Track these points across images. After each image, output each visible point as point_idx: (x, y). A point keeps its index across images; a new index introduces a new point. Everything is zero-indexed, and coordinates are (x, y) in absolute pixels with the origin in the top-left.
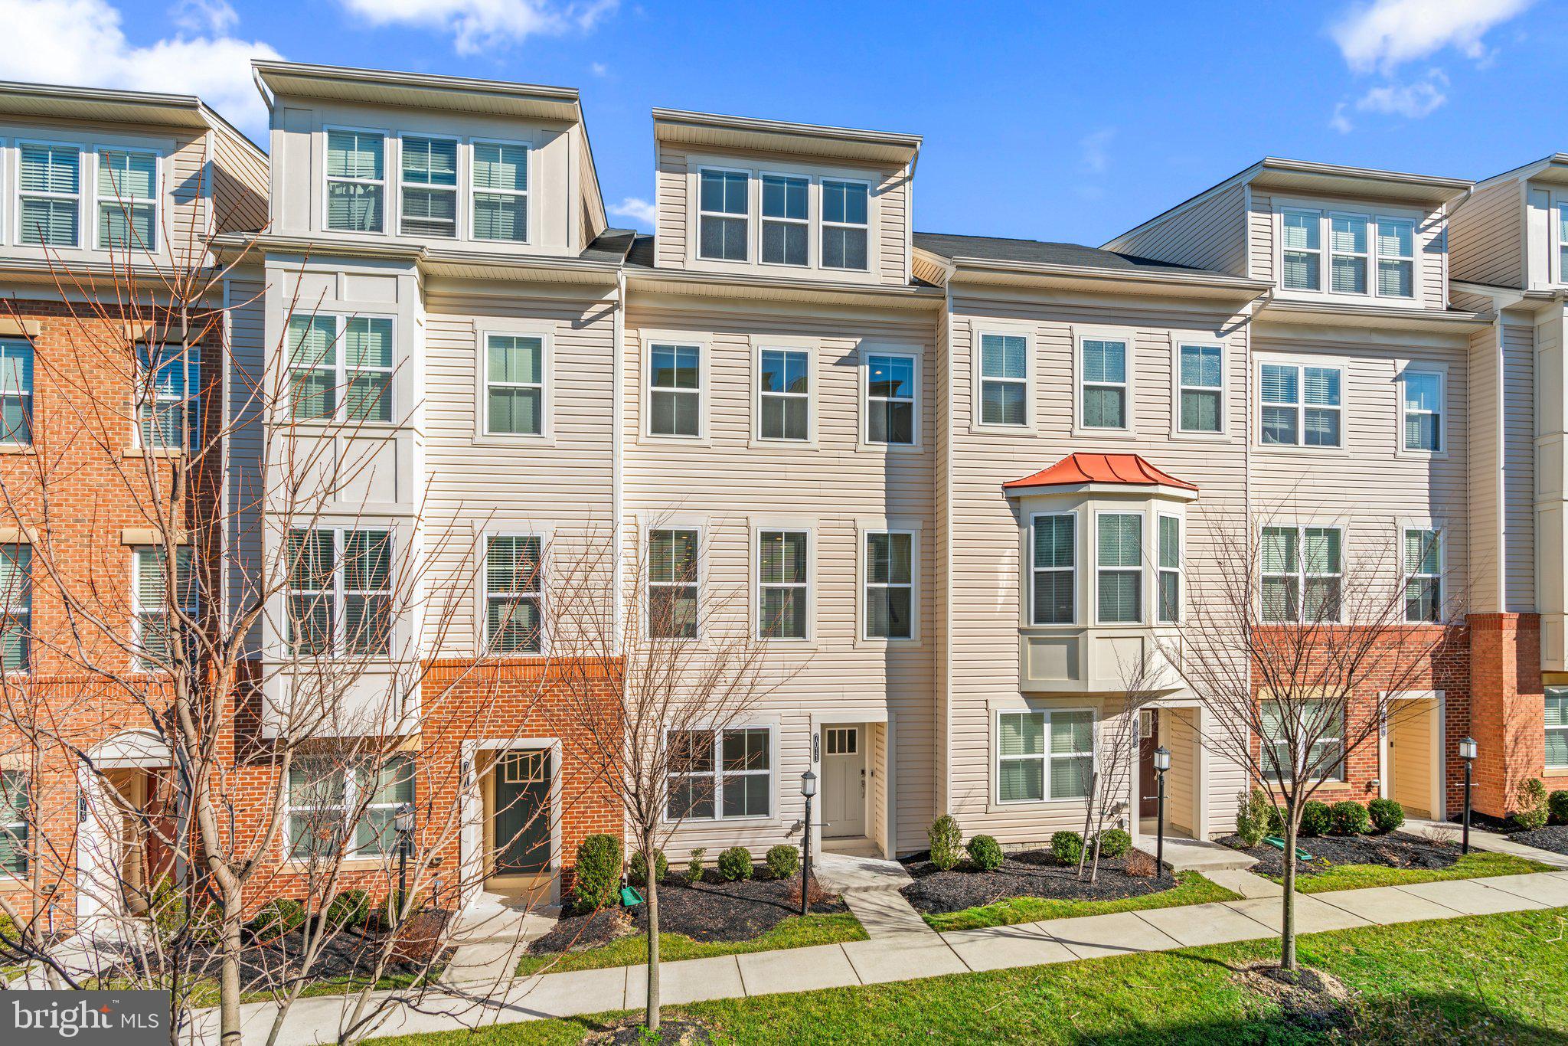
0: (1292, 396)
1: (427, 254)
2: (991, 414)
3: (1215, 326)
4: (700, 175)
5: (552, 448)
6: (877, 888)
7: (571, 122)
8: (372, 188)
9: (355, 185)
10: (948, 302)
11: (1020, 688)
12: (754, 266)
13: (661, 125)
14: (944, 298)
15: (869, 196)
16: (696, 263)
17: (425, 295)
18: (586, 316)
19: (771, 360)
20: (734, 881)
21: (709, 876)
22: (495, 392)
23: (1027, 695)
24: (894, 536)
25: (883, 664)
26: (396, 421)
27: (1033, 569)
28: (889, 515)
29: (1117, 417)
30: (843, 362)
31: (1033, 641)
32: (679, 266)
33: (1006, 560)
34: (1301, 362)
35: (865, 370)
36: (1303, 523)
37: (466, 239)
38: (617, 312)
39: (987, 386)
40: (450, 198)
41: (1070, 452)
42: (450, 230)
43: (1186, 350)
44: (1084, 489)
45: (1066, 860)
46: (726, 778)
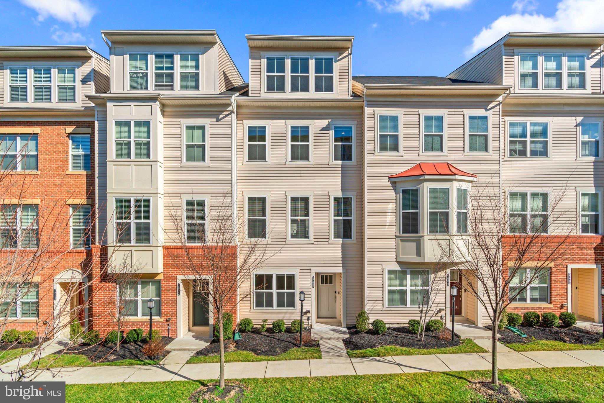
0: (524, 135)
1: (161, 97)
2: (383, 148)
3: (485, 107)
4: (266, 59)
5: (209, 167)
6: (334, 339)
7: (215, 43)
8: (145, 74)
9: (139, 73)
10: (365, 103)
11: (396, 260)
12: (288, 93)
13: (250, 41)
14: (363, 102)
15: (334, 63)
16: (265, 93)
17: (163, 112)
18: (221, 116)
19: (294, 129)
20: (278, 332)
21: (268, 330)
22: (188, 147)
23: (399, 263)
24: (344, 198)
25: (341, 249)
26: (151, 159)
27: (401, 211)
28: (343, 190)
29: (439, 147)
30: (323, 129)
31: (402, 241)
32: (258, 95)
33: (390, 207)
34: (528, 120)
35: (332, 132)
36: (529, 190)
37: (177, 90)
38: (233, 114)
39: (381, 136)
40: (171, 75)
41: (418, 162)
42: (172, 87)
43: (471, 118)
44: (422, 178)
45: (413, 331)
46: (277, 293)
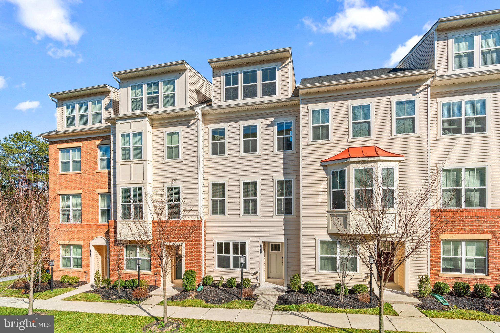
0: (459, 114)
1: (149, 114)
2: (316, 137)
3: (413, 92)
4: (224, 76)
5: (182, 162)
6: (272, 295)
7: (186, 69)
8: (141, 98)
9: (137, 98)
10: (301, 101)
11: (327, 232)
12: (241, 100)
13: (211, 64)
14: (299, 100)
15: (277, 71)
16: (224, 102)
17: (152, 125)
18: (190, 124)
19: (246, 129)
20: (230, 287)
21: (224, 286)
22: (169, 148)
23: (330, 234)
24: (286, 181)
25: (283, 223)
26: (143, 159)
27: (331, 190)
28: (284, 174)
29: (367, 133)
30: (269, 126)
31: (332, 216)
32: (219, 104)
33: (322, 187)
34: (463, 99)
35: (276, 128)
36: (463, 166)
37: (161, 108)
38: (198, 121)
39: (314, 128)
40: (157, 97)
41: (347, 147)
42: (157, 106)
43: (398, 103)
44: (348, 161)
45: (338, 293)
46: (234, 257)
